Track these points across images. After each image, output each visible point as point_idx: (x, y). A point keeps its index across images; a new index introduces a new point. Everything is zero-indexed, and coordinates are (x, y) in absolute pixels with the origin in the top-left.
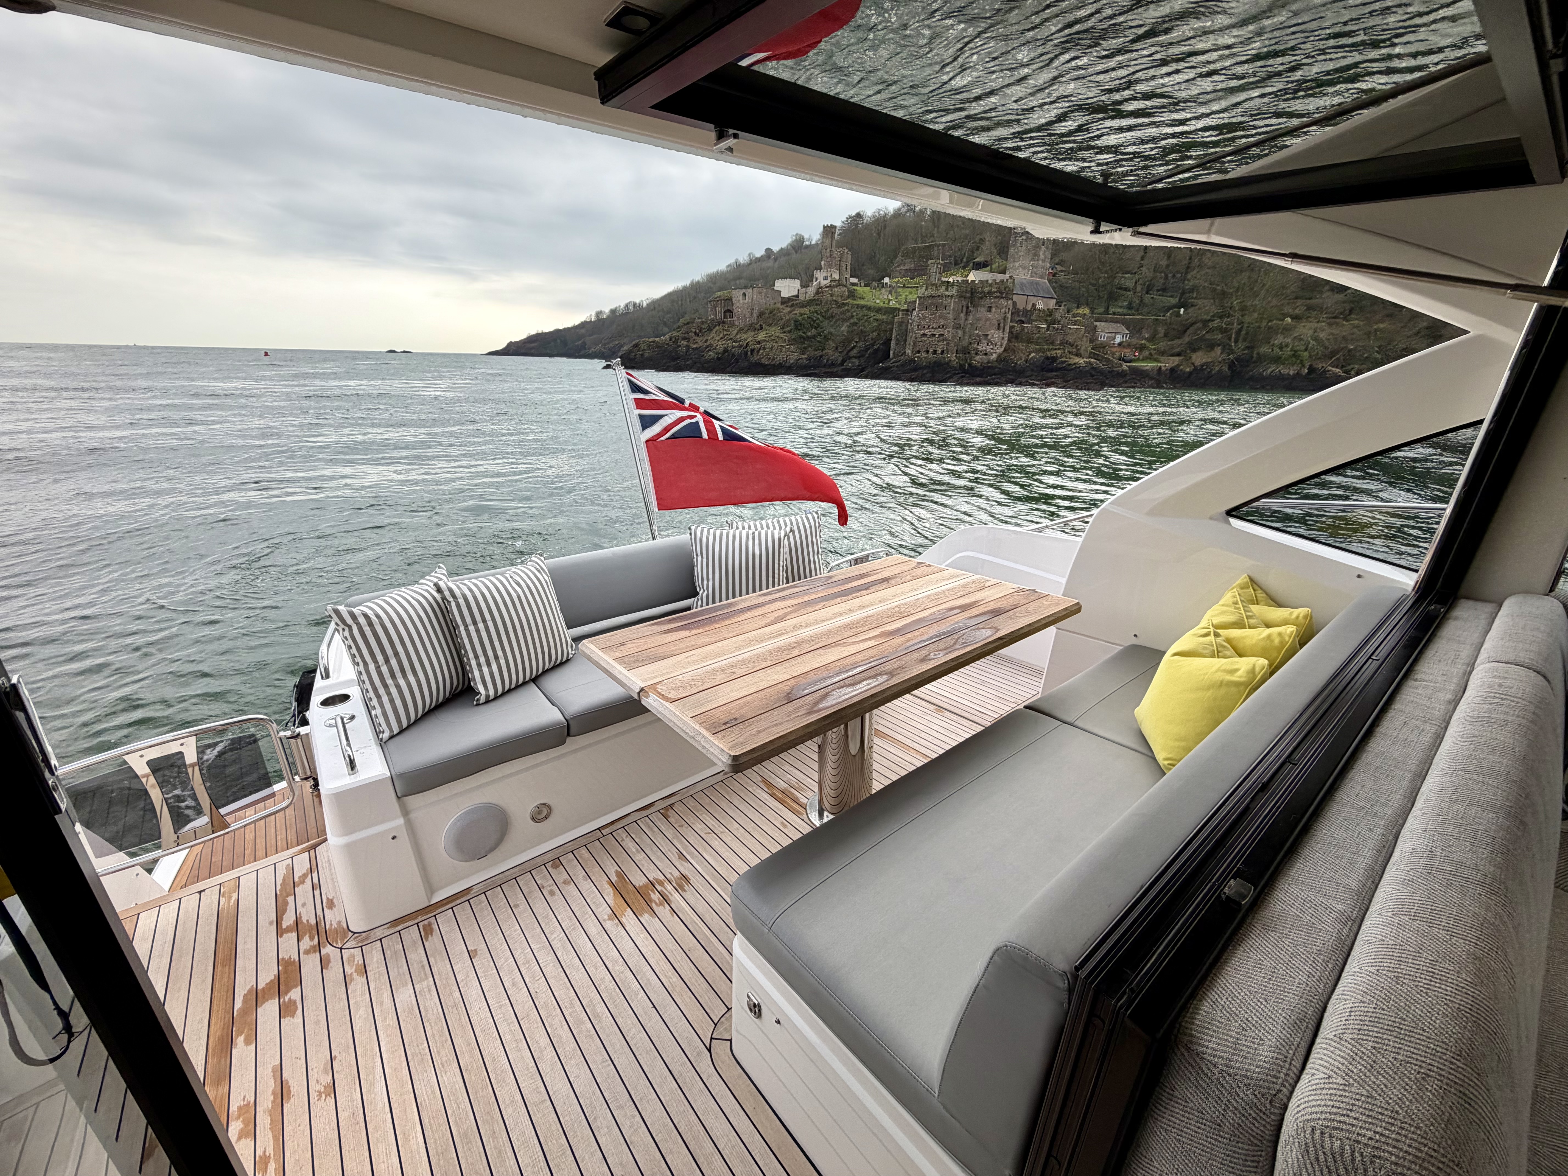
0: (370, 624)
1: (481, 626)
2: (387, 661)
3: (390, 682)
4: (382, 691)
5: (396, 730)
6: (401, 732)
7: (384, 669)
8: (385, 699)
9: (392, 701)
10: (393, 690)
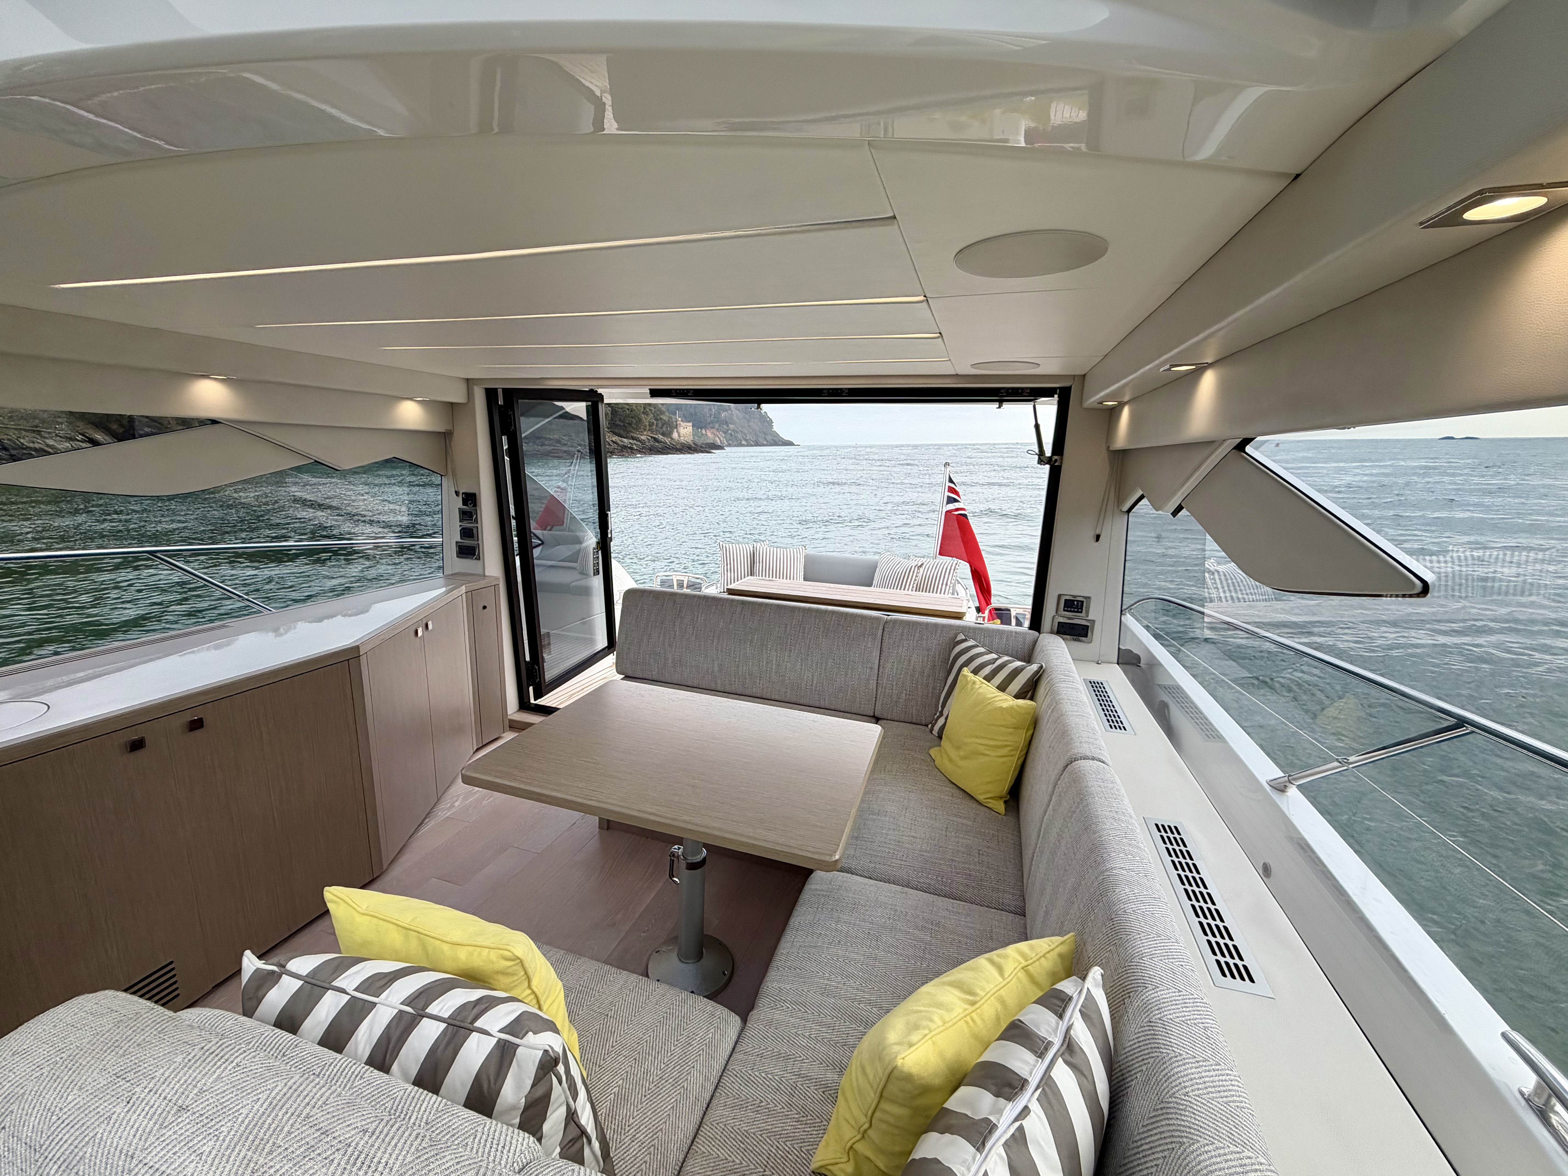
0: (726, 551)
2: (727, 565)
3: (725, 573)
4: (723, 575)
7: (725, 568)
10: (726, 576)
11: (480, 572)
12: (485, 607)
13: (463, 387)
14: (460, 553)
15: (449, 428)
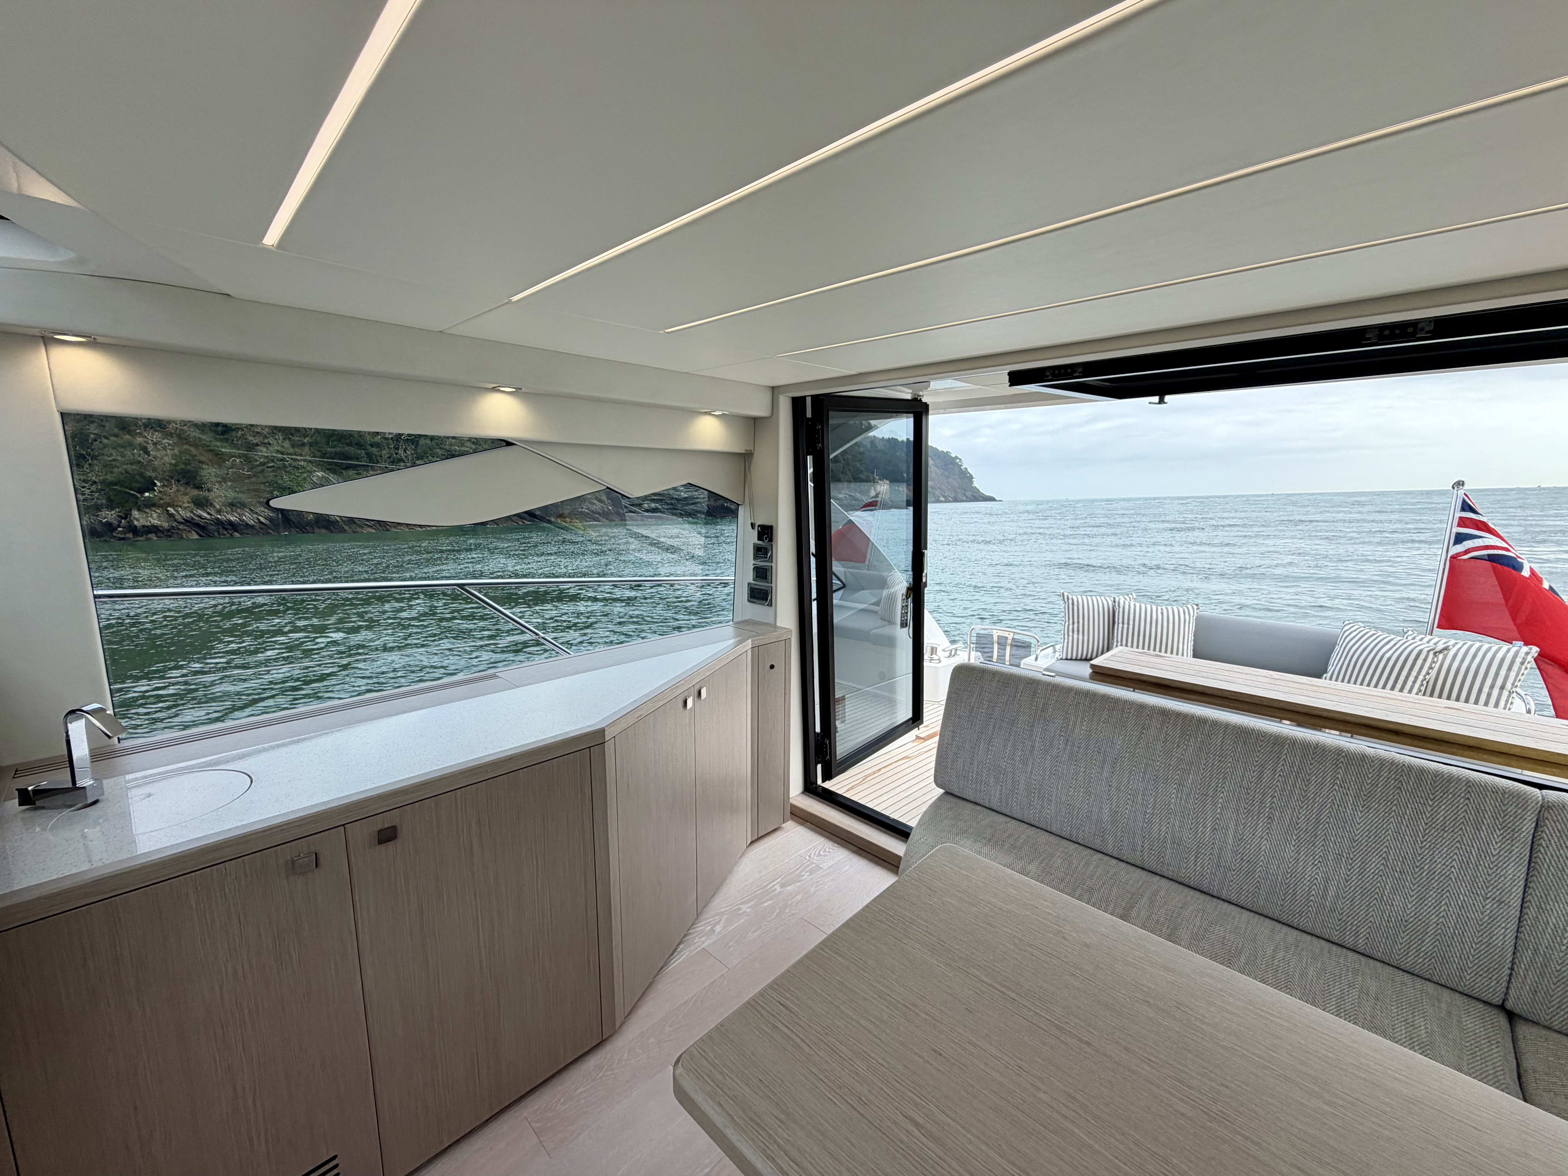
0: (1073, 604)
1: (1125, 626)
2: (1073, 623)
3: (1071, 634)
4: (1066, 636)
5: (1064, 657)
6: (1067, 659)
7: (1071, 627)
8: (1066, 640)
9: (1068, 643)
10: (1071, 638)
11: (771, 621)
12: (772, 667)
13: (766, 398)
14: (751, 597)
15: (751, 448)
